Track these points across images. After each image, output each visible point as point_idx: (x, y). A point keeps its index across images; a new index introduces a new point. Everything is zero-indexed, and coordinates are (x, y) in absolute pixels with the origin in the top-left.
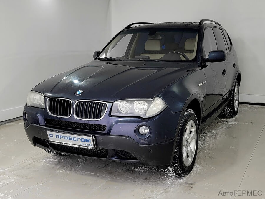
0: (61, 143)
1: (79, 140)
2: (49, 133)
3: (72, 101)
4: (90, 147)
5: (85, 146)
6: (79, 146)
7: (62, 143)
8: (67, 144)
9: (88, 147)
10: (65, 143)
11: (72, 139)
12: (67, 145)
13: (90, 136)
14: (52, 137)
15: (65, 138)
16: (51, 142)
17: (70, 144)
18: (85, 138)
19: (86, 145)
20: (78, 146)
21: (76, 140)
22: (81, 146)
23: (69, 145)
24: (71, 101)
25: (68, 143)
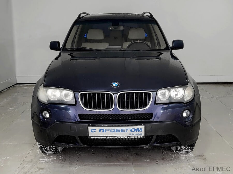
0: (104, 137)
1: (129, 131)
2: (90, 128)
3: (113, 93)
4: (140, 136)
5: (134, 136)
6: (128, 136)
7: (107, 137)
8: (112, 136)
9: (138, 136)
10: (110, 136)
11: (119, 131)
12: (112, 138)
13: (141, 125)
14: (95, 132)
15: (111, 131)
16: (91, 137)
17: (116, 136)
18: (136, 127)
19: (135, 134)
20: (126, 137)
21: (125, 132)
22: (129, 136)
23: (115, 138)
24: (111, 93)
25: (114, 136)
